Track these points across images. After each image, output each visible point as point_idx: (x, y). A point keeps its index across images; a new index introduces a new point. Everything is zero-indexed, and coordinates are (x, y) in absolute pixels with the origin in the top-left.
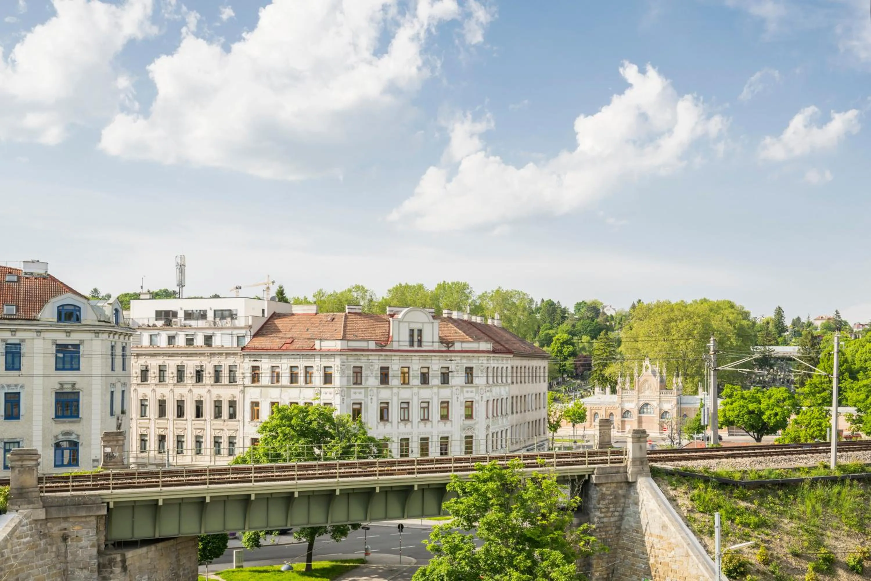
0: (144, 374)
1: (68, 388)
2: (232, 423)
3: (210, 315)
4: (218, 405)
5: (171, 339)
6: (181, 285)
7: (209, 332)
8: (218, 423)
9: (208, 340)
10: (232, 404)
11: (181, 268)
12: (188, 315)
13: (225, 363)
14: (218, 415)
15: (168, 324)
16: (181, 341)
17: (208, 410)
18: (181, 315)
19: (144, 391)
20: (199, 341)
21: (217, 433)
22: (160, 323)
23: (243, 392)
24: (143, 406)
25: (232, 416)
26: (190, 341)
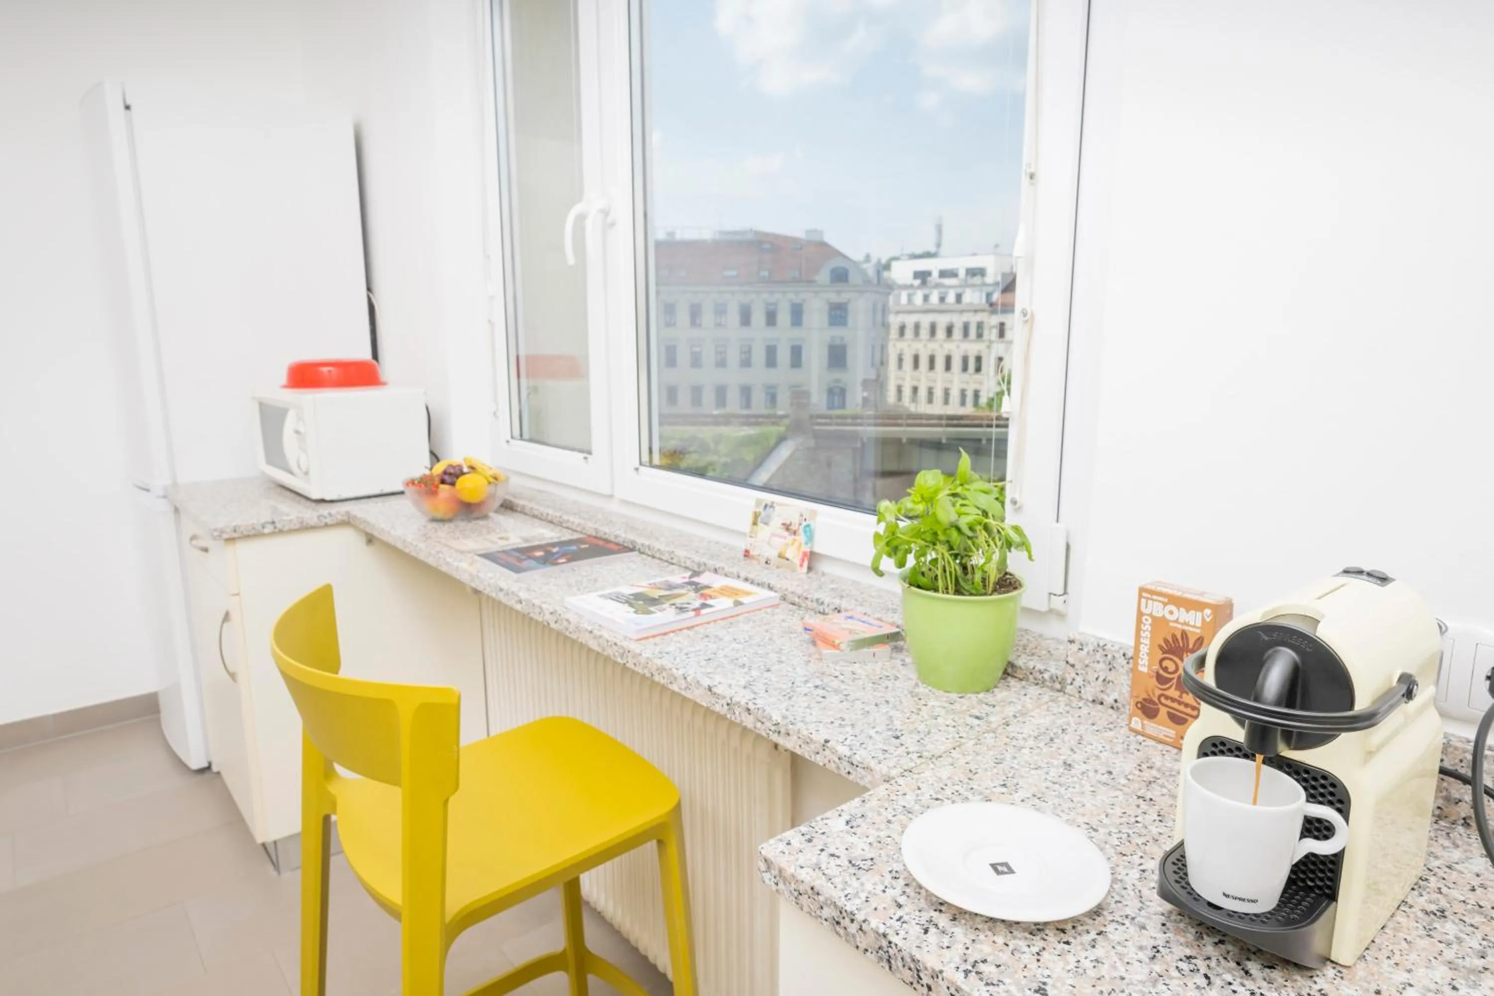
0: (902, 330)
1: (838, 342)
2: (977, 377)
3: (962, 273)
4: (965, 360)
5: (926, 298)
6: (939, 245)
7: (959, 290)
8: (966, 376)
9: (959, 298)
10: (979, 359)
11: (939, 229)
12: (943, 274)
13: (974, 319)
14: (965, 368)
15: (924, 283)
16: (934, 299)
17: (956, 364)
18: (935, 274)
19: (901, 345)
20: (951, 298)
21: (964, 386)
22: (917, 282)
23: (989, 347)
24: (900, 360)
25: (978, 369)
26: (942, 299)
